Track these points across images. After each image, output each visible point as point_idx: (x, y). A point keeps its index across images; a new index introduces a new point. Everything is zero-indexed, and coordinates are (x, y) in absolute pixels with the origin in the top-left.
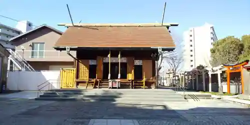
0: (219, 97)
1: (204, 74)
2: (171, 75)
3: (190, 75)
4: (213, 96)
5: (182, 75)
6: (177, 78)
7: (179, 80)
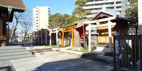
0: (57, 49)
1: (46, 33)
2: (24, 35)
3: (37, 34)
4: (53, 49)
5: (31, 34)
6: (27, 36)
7: (29, 37)
